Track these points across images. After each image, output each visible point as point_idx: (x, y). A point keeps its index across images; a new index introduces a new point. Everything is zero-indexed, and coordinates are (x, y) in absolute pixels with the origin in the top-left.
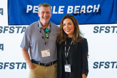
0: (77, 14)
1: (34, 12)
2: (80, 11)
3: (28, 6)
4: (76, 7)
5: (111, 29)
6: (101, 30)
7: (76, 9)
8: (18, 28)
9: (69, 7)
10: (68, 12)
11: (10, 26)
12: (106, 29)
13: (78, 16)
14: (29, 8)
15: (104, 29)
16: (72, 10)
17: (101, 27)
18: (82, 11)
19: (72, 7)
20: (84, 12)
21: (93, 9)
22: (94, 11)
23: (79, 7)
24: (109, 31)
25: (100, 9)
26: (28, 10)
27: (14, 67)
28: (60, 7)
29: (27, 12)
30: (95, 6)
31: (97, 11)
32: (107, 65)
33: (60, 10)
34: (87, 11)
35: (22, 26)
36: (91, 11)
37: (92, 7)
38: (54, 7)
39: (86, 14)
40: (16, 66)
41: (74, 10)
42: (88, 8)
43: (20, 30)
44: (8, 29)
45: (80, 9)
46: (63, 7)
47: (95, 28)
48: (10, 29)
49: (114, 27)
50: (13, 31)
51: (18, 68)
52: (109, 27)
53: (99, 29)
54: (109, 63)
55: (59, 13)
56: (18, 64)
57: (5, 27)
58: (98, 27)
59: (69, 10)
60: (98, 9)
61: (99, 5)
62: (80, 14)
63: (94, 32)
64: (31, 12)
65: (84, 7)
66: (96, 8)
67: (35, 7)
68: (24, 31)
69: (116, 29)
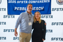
0: (34, 10)
1: (17, 10)
2: (35, 9)
3: (15, 7)
5: (48, 17)
6: (44, 17)
8: (12, 16)
11: (8, 15)
13: (35, 11)
14: (16, 8)
15: (46, 16)
17: (44, 16)
19: (33, 8)
20: (38, 10)
21: (41, 9)
23: (35, 8)
24: (47, 17)
25: (44, 9)
27: (10, 31)
29: (15, 10)
30: (42, 7)
34: (39, 9)
35: (13, 15)
38: (25, 8)
40: (11, 31)
42: (39, 8)
48: (8, 16)
49: (49, 16)
50: (10, 17)
52: (48, 16)
54: (47, 30)
57: (6, 16)
61: (43, 7)
62: (36, 10)
63: (41, 18)
64: (16, 10)
65: (37, 8)
66: (42, 8)
67: (18, 8)
68: (14, 17)
69: (50, 17)
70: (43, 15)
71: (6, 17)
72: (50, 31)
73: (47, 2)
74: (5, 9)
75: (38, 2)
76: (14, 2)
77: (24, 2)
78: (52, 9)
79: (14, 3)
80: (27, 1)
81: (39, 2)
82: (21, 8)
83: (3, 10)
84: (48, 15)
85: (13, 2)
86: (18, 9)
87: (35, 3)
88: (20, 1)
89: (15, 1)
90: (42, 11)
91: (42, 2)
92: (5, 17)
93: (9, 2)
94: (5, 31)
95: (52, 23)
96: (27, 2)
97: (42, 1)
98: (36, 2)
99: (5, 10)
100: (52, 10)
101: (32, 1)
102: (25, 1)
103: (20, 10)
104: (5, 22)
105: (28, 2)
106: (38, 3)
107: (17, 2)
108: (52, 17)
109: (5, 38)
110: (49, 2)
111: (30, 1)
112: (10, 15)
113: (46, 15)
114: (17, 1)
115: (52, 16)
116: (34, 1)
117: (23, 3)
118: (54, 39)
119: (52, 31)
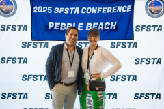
1: (55, 28)
3: (50, 23)
4: (94, 24)
5: (128, 45)
6: (118, 45)
7: (94, 26)
8: (41, 43)
9: (88, 24)
10: (87, 29)
11: (33, 41)
12: (123, 44)
14: (51, 25)
15: (121, 44)
16: (90, 27)
17: (118, 43)
18: (100, 28)
19: (91, 24)
20: (102, 29)
21: (110, 26)
22: (111, 28)
23: (97, 24)
24: (125, 46)
25: (117, 26)
26: (50, 27)
27: (37, 79)
28: (80, 24)
29: (49, 28)
31: (114, 28)
32: (124, 78)
33: (79, 27)
34: (105, 27)
35: (45, 41)
36: (108, 28)
37: (109, 24)
38: (74, 24)
39: (104, 30)
40: (39, 78)
41: (92, 26)
42: (106, 24)
43: (43, 45)
44: (32, 44)
45: (98, 26)
46: (83, 24)
47: (112, 44)
48: (34, 44)
49: (130, 43)
50: (36, 46)
51: (40, 80)
52: (126, 43)
53: (116, 45)
54: (125, 76)
55: (79, 29)
56: (41, 76)
57: (29, 42)
58: (115, 43)
59: (87, 26)
60: (115, 25)
61: (116, 23)
63: (111, 47)
64: (52, 28)
65: (102, 24)
66: (113, 25)
67: (56, 24)
68: (46, 46)
69: (132, 45)
70: (116, 41)
71: (29, 45)
72: (131, 78)
73: (123, 11)
74: (26, 26)
75: (103, 10)
76: (47, 11)
77: (70, 11)
78: (136, 27)
79: (47, 14)
80: (78, 8)
81: (107, 10)
82: (65, 24)
83: (19, 30)
84: (127, 41)
85: (44, 11)
86: (56, 26)
87: (95, 12)
88: (61, 9)
89: (49, 8)
90: (112, 32)
91: (113, 12)
92: (24, 45)
93: (35, 11)
94: (25, 78)
95: (136, 60)
96: (77, 10)
97: (114, 9)
98: (99, 11)
99: (25, 28)
100: (136, 31)
101: (90, 9)
102: (72, 9)
103: (61, 29)
104: (26, 58)
105: (80, 11)
106: (103, 12)
107: (53, 10)
108: (135, 45)
109: (26, 96)
110: (128, 11)
112: (38, 42)
113: (122, 41)
115: (136, 43)
116: (93, 8)
118: (141, 96)
119: (135, 78)
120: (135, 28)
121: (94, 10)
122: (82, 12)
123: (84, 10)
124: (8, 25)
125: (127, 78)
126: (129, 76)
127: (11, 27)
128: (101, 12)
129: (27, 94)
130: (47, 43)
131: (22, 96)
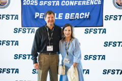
1: (40, 17)
2: (74, 17)
3: (36, 13)
4: (72, 14)
5: (98, 31)
6: (90, 31)
7: (71, 16)
8: (29, 29)
9: (66, 14)
10: (66, 18)
11: (23, 28)
12: (94, 30)
13: (73, 21)
14: (37, 15)
16: (68, 16)
17: (91, 29)
18: (76, 17)
19: (69, 14)
20: (78, 18)
21: (84, 16)
22: (85, 17)
23: (74, 14)
24: (96, 32)
27: (26, 58)
28: (60, 14)
29: (36, 17)
30: (86, 13)
31: (88, 17)
32: (95, 57)
33: (60, 16)
34: (80, 17)
35: (32, 28)
36: (83, 17)
37: (83, 14)
38: (56, 14)
41: (70, 16)
42: (81, 15)
43: (31, 30)
44: (22, 30)
46: (62, 14)
47: (85, 30)
49: (100, 29)
50: (25, 32)
51: (29, 59)
52: (97, 30)
53: (89, 31)
54: (96, 56)
55: (59, 18)
56: (29, 55)
57: (19, 29)
58: (88, 30)
59: (66, 16)
60: (88, 15)
61: (89, 13)
62: (74, 19)
63: (85, 33)
64: (38, 17)
65: (78, 14)
66: (87, 15)
67: (41, 14)
68: (33, 32)
69: (102, 31)
70: (89, 28)
71: (19, 31)
72: (101, 57)
73: (95, 3)
74: (17, 15)
75: (79, 3)
76: (34, 3)
77: (52, 3)
78: (106, 17)
79: (34, 6)
80: (58, 2)
81: (82, 3)
83: (12, 19)
84: (98, 28)
85: (31, 4)
87: (73, 5)
88: (45, 2)
89: (36, 2)
90: (86, 21)
91: (87, 4)
92: (16, 31)
93: (24, 4)
94: (17, 57)
95: (105, 43)
97: (87, 2)
98: (75, 3)
99: (17, 17)
100: (105, 19)
101: (69, 2)
102: (54, 2)
104: (17, 41)
105: (60, 3)
108: (104, 31)
109: (17, 71)
110: (99, 3)
111: (64, 2)
112: (26, 28)
113: (94, 28)
114: (40, 2)
115: (105, 29)
116: (71, 2)
117: (50, 4)
118: (108, 72)
119: (104, 57)
120: (104, 18)
121: (72, 3)
122: (62, 4)
123: (63, 3)
124: (3, 15)
125: (98, 57)
126: (100, 56)
127: (5, 16)
128: (77, 5)
129: (18, 69)
130: (34, 29)
131: (15, 71)
